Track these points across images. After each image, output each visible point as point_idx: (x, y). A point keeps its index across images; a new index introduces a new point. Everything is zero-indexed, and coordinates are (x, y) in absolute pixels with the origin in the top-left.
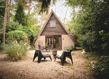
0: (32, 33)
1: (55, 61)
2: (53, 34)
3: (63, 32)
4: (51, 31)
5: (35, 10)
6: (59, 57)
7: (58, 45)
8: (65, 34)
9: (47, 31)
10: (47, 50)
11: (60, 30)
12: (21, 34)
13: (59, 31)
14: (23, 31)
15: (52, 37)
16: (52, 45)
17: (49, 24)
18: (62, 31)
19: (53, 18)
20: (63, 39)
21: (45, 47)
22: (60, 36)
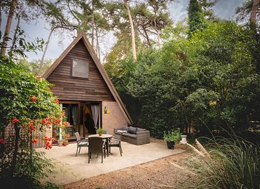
3: (105, 94)
8: (109, 100)
11: (99, 89)
13: (96, 91)
18: (103, 92)
20: (105, 113)
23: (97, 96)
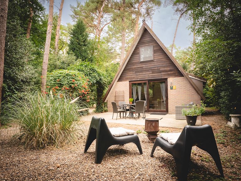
0: (99, 75)
1: (152, 156)
2: (148, 76)
3: (170, 71)
4: (142, 70)
5: (111, 33)
6: (169, 145)
7: (160, 103)
8: (176, 76)
9: (133, 70)
10: (132, 113)
11: (164, 67)
12: (73, 77)
13: (162, 69)
14: (79, 70)
15: (145, 84)
16: (145, 102)
17: (138, 53)
18: (168, 69)
19: (147, 39)
20: (172, 88)
21: (128, 108)
22: (165, 81)
23: (163, 73)
